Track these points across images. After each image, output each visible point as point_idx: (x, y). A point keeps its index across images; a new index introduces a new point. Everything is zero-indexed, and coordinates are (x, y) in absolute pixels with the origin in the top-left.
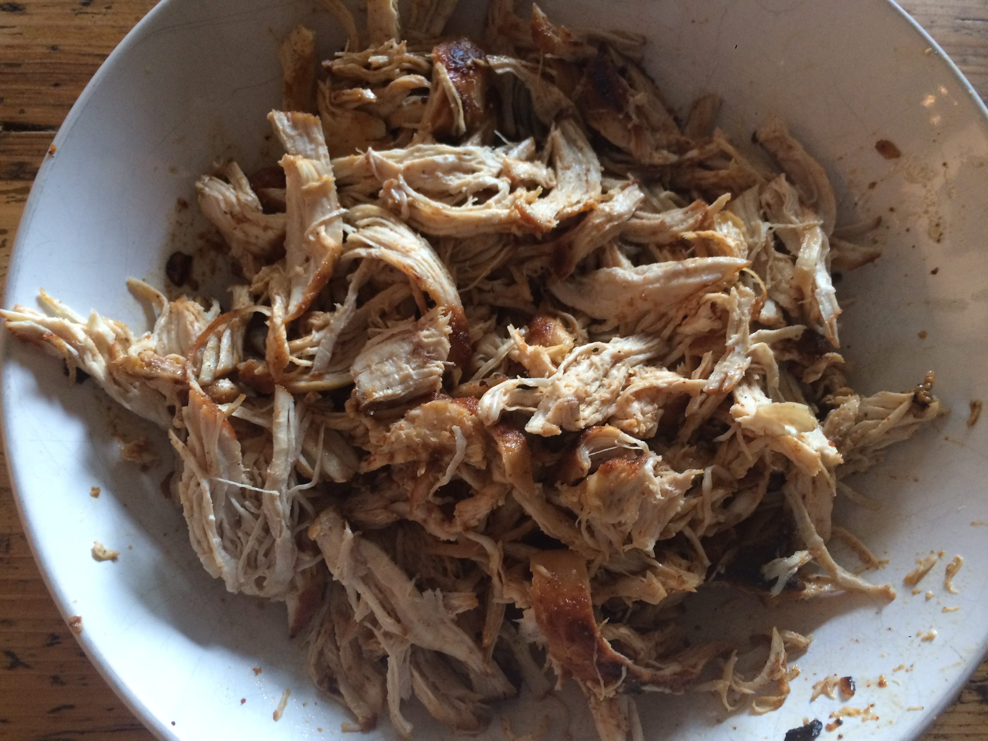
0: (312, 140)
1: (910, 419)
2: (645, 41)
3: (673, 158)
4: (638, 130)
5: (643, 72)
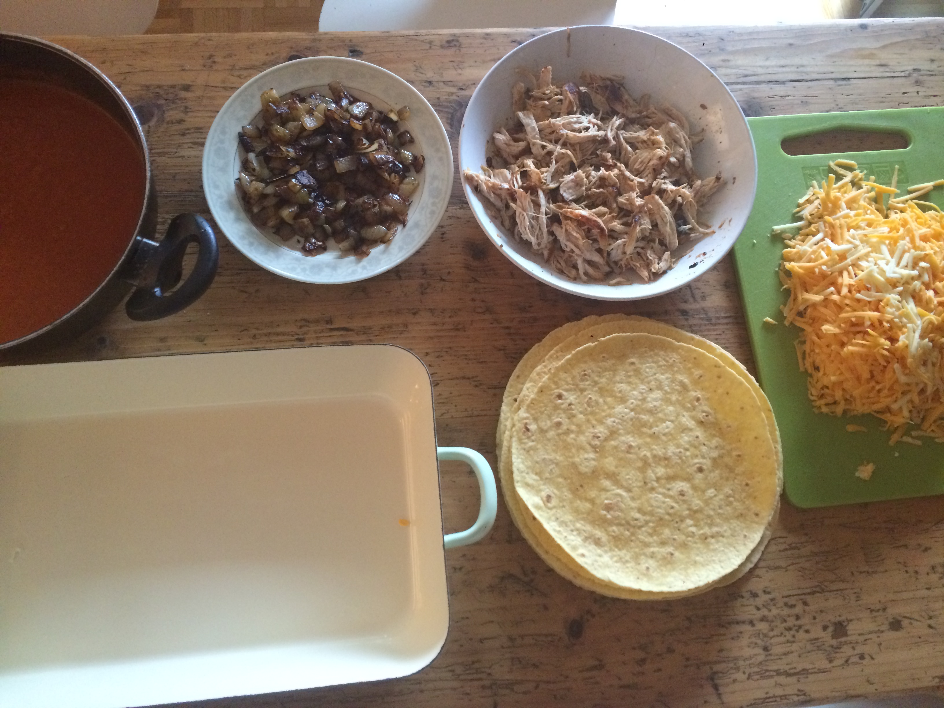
0: (530, 119)
1: (716, 184)
2: (624, 78)
3: (638, 115)
4: (626, 107)
5: (624, 88)
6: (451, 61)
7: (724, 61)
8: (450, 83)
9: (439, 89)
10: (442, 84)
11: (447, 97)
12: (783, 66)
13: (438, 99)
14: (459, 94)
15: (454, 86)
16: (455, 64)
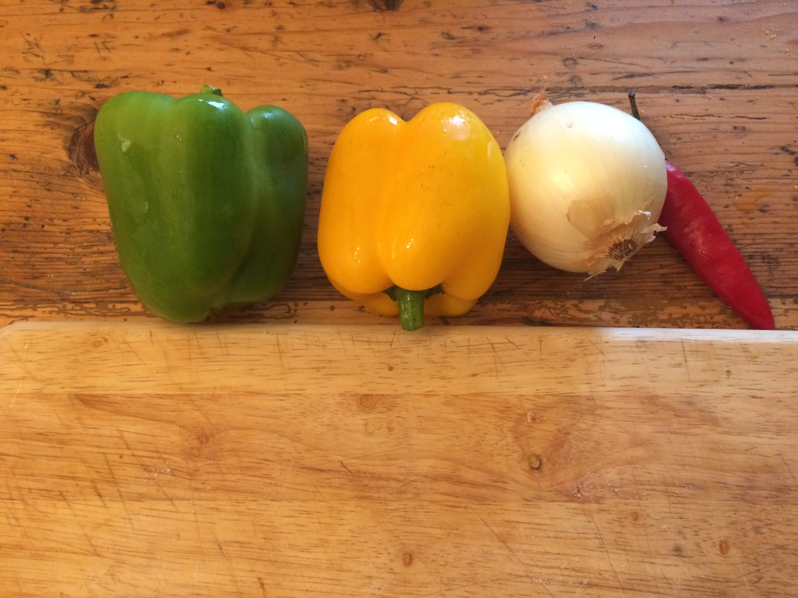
6: (94, 36)
7: (592, 46)
8: (82, 74)
9: (61, 84)
10: (68, 75)
11: (73, 100)
12: (705, 59)
13: (57, 102)
14: (94, 95)
15: (89, 80)
16: (98, 41)
